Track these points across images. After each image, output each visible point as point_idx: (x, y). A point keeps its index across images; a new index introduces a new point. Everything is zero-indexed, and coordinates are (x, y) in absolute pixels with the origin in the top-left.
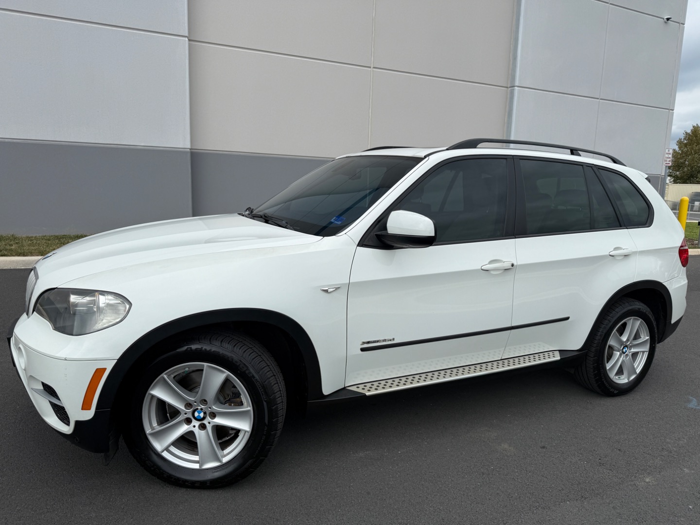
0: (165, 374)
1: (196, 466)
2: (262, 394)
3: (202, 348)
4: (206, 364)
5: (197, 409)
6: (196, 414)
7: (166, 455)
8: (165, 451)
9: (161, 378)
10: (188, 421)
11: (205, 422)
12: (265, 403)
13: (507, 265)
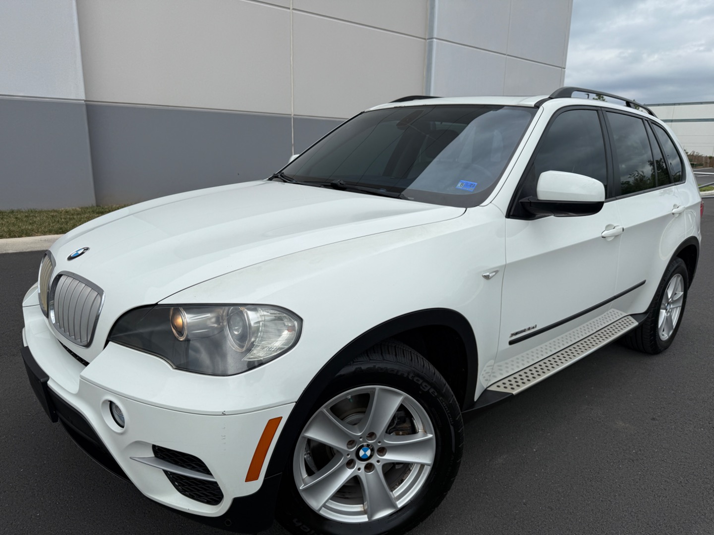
0: (325, 407)
1: (364, 519)
2: (449, 416)
3: (375, 366)
4: (377, 387)
5: (362, 446)
6: (362, 453)
7: (325, 513)
8: (323, 508)
9: (319, 413)
10: (350, 464)
11: (373, 461)
12: (452, 428)
13: (618, 229)
